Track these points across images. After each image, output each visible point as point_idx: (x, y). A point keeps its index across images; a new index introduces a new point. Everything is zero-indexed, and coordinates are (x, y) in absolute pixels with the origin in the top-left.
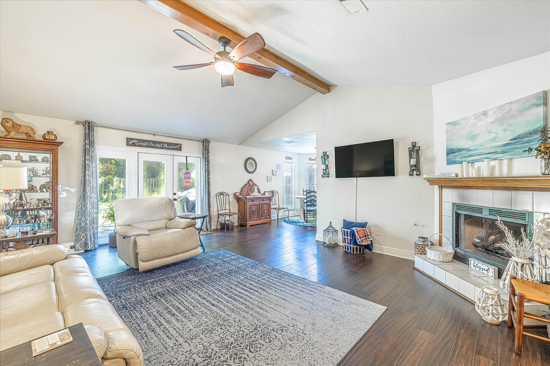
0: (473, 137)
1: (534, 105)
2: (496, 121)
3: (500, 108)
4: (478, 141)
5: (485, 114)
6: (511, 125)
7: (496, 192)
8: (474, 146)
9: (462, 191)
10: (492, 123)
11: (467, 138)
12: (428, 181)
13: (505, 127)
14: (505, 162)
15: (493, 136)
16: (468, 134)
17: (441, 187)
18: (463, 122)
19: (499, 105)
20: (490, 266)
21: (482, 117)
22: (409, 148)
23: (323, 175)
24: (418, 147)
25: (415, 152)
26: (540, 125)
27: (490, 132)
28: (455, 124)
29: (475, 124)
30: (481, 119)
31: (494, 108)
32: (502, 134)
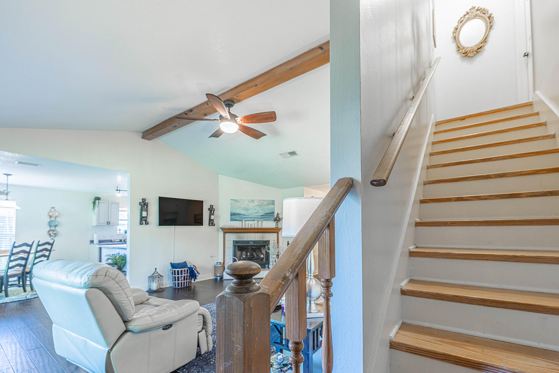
0: (247, 210)
2: (258, 205)
3: (259, 200)
4: (250, 212)
5: (253, 201)
6: (264, 209)
9: (239, 234)
10: (256, 206)
11: (244, 210)
12: (222, 229)
13: (261, 208)
14: (260, 222)
15: (256, 211)
16: (244, 208)
18: (241, 201)
19: (260, 199)
21: (251, 202)
22: (209, 209)
23: (142, 223)
24: (214, 209)
25: (213, 212)
26: (273, 211)
27: (255, 209)
28: (236, 201)
29: (248, 204)
30: (251, 203)
31: (257, 200)
32: (260, 211)
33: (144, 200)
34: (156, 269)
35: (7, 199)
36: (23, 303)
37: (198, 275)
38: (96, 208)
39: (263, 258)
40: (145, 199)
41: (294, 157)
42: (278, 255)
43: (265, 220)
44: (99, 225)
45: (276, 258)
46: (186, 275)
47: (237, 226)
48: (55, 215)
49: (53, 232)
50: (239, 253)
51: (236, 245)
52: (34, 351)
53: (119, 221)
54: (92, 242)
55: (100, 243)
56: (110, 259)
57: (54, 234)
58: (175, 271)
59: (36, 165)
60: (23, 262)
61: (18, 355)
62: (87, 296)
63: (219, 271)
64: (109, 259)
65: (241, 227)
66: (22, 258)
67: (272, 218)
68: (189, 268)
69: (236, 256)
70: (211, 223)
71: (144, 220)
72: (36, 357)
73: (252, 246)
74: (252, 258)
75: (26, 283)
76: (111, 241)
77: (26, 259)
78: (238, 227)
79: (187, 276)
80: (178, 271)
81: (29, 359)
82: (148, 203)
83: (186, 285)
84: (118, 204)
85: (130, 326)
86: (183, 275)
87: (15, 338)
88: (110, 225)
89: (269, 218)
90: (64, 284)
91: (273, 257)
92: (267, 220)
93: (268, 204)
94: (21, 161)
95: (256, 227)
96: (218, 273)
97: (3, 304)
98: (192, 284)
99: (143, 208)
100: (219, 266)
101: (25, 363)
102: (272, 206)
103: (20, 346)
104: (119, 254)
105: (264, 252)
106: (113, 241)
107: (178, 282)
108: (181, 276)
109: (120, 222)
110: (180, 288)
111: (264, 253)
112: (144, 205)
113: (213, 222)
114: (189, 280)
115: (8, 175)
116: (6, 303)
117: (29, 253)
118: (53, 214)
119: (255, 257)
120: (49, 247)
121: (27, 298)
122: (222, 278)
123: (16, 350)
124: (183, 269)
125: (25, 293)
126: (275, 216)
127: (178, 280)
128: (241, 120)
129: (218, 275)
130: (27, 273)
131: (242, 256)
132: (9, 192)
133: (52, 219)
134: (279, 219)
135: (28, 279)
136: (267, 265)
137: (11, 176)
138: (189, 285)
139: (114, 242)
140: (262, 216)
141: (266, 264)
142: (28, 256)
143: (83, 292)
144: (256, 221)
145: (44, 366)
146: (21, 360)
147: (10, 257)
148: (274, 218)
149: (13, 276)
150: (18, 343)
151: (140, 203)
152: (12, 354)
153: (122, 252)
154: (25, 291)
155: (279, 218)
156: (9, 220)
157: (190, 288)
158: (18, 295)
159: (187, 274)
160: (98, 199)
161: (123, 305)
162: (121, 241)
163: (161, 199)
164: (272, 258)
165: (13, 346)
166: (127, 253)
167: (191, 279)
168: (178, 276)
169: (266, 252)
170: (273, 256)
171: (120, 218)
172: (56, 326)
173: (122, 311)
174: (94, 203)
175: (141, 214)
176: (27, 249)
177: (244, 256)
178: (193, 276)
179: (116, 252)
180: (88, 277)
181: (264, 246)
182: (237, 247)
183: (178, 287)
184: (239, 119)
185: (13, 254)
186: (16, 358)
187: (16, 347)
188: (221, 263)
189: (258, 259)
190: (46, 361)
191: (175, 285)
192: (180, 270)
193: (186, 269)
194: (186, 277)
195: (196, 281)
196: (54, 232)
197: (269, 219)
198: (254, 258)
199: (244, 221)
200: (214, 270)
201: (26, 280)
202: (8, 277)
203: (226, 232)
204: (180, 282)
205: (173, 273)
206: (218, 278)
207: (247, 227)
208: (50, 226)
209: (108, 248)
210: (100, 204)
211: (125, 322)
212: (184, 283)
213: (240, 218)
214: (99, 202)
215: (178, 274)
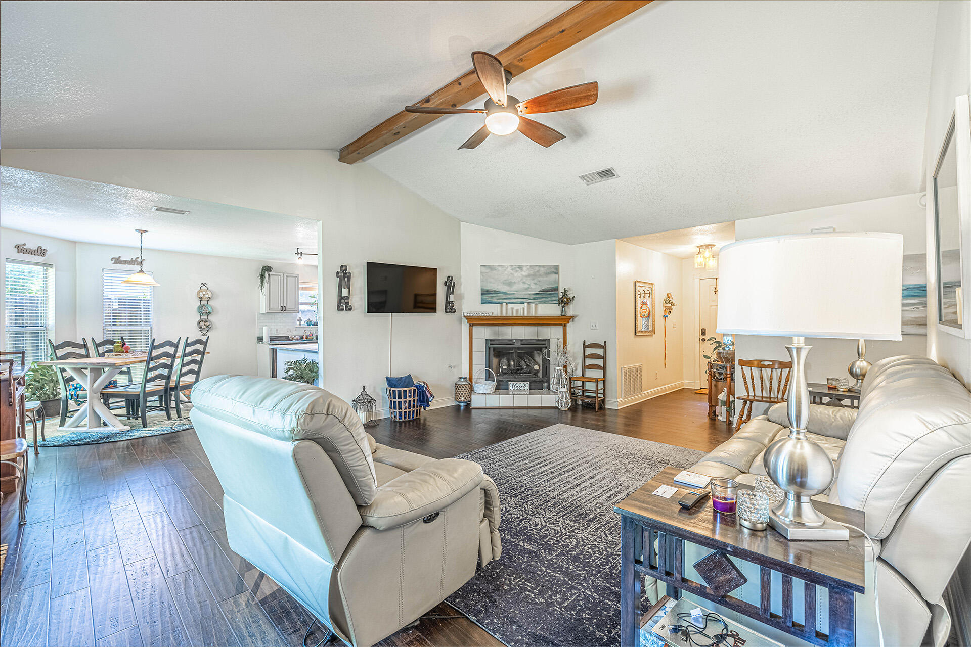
0: (510, 284)
1: (553, 272)
2: (529, 276)
3: (531, 267)
4: (515, 287)
5: (520, 268)
6: (539, 281)
7: (526, 327)
8: (511, 291)
9: (496, 328)
10: (526, 276)
11: (504, 283)
12: (467, 319)
13: (535, 281)
14: (533, 306)
15: (526, 286)
16: (505, 280)
17: (472, 325)
18: (500, 269)
20: (526, 383)
21: (518, 269)
22: (446, 282)
23: (341, 308)
24: (454, 283)
25: (451, 287)
26: (556, 286)
27: (524, 283)
28: (491, 268)
29: (511, 274)
30: (517, 271)
31: (527, 266)
32: (533, 286)
33: (344, 269)
34: (364, 387)
35: (141, 271)
36: (168, 440)
37: (432, 400)
38: (266, 285)
39: (538, 371)
40: (346, 266)
41: (610, 182)
42: (565, 367)
43: (542, 301)
44: (270, 312)
45: (562, 371)
46: (412, 399)
47: (493, 313)
48: (207, 296)
49: (205, 325)
50: (495, 361)
51: (491, 346)
52: (191, 533)
53: (300, 306)
54: (260, 339)
55: (272, 342)
56: (292, 369)
57: (207, 326)
58: (394, 391)
59: (182, 212)
60: (165, 372)
61: (166, 539)
62: (295, 455)
63: (464, 393)
64: (289, 369)
65: (499, 315)
66: (165, 366)
67: (554, 299)
68: (416, 387)
69: (491, 368)
70: (450, 308)
71: (344, 304)
72: (195, 545)
73: (519, 349)
74: (518, 370)
75: (170, 404)
76: (287, 338)
77: (170, 367)
78: (495, 314)
79: (414, 401)
80: (399, 392)
81: (183, 549)
82: (350, 273)
83: (413, 417)
84: (297, 277)
85: (370, 518)
86: (408, 399)
87: (161, 503)
88: (286, 312)
89: (549, 299)
90: (248, 426)
91: (558, 370)
92: (545, 302)
93: (547, 274)
94: (160, 205)
95: (526, 315)
96: (462, 396)
97: (140, 440)
98: (421, 415)
99: (343, 281)
100: (464, 383)
101: (178, 555)
102: (554, 276)
103: (169, 520)
104: (305, 360)
105: (539, 359)
106: (290, 338)
107: (400, 411)
108: (405, 400)
109: (302, 308)
110: (403, 421)
111: (540, 362)
112: (344, 276)
113: (453, 306)
114: (417, 407)
115: (142, 232)
116: (144, 437)
117: (174, 357)
118: (204, 295)
119: (522, 369)
120: (200, 347)
121: (174, 431)
122: (468, 406)
123: (163, 527)
124: (407, 389)
125: (170, 421)
126: (561, 295)
127: (400, 408)
128: (527, 108)
129: (463, 399)
130: (172, 389)
131: (500, 367)
132: (144, 260)
133: (203, 303)
134: (567, 300)
135: (173, 398)
136: (546, 384)
137: (146, 233)
138: (417, 416)
139: (292, 340)
140: (537, 294)
141: (544, 382)
142: (173, 362)
143: (288, 447)
144: (526, 304)
145: (208, 565)
146: (172, 549)
147: (148, 364)
148: (557, 299)
149: (153, 393)
150: (165, 514)
151: (338, 273)
152: (158, 536)
153: (310, 357)
154: (169, 418)
155: (567, 298)
156: (144, 304)
157: (418, 422)
158: (160, 424)
159: (414, 397)
160: (267, 269)
161: (358, 474)
162: (302, 338)
163: (371, 267)
164: (555, 371)
165: (158, 519)
166: (320, 359)
167: (420, 407)
168: (399, 400)
169: (544, 360)
170: (558, 368)
171: (300, 301)
172: (228, 498)
173: (356, 487)
174: (262, 276)
175: (340, 291)
176: (171, 350)
177: (505, 367)
178: (424, 402)
179: (300, 356)
180: (297, 417)
181: (540, 350)
182: (492, 350)
183: (399, 419)
184: (521, 107)
185: (151, 359)
186: (164, 544)
187: (162, 521)
188: (466, 378)
189: (529, 373)
190: (212, 555)
191: (395, 417)
192: (402, 390)
193: (412, 389)
194: (412, 403)
195: (428, 409)
196: (207, 324)
197: (548, 301)
198: (522, 371)
199: (504, 304)
200: (454, 390)
201: (171, 400)
202: (146, 395)
203: (474, 325)
204: (403, 411)
205: (391, 395)
206: (462, 404)
207: (510, 315)
208: (201, 314)
209: (287, 350)
210: (271, 277)
211: (359, 507)
212: (409, 412)
213: (498, 299)
214: (269, 275)
215: (400, 397)
